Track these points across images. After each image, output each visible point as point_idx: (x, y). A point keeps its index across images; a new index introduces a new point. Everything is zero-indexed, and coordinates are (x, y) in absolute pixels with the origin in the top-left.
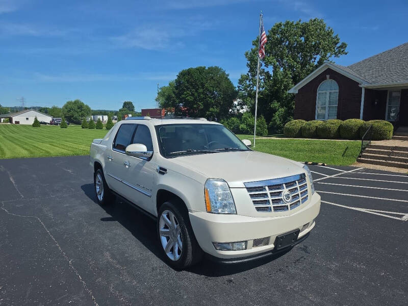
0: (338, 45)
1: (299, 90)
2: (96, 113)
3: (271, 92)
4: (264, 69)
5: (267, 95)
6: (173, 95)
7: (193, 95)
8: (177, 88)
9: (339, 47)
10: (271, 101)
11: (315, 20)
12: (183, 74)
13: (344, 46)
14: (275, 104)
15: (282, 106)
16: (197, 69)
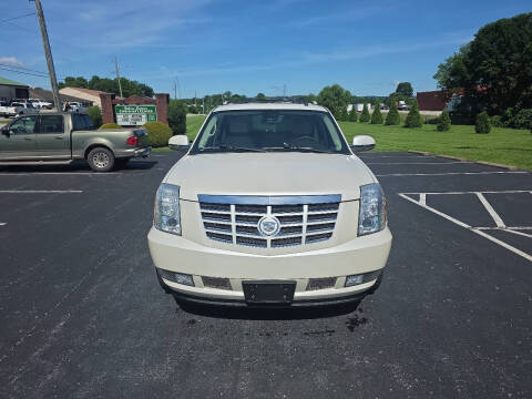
2: (356, 101)
6: (464, 68)
7: (499, 65)
8: (471, 55)
12: (485, 32)
16: (514, 20)
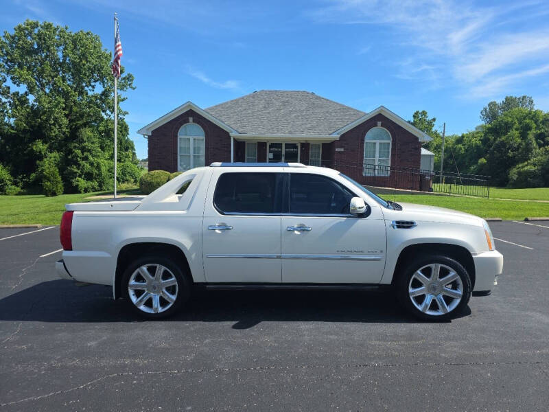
0: (123, 75)
1: (153, 132)
3: (32, 127)
4: (9, 88)
5: (24, 131)
9: (124, 79)
10: (32, 140)
11: (88, 34)
13: (130, 78)
14: (40, 146)
15: (51, 149)
